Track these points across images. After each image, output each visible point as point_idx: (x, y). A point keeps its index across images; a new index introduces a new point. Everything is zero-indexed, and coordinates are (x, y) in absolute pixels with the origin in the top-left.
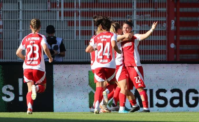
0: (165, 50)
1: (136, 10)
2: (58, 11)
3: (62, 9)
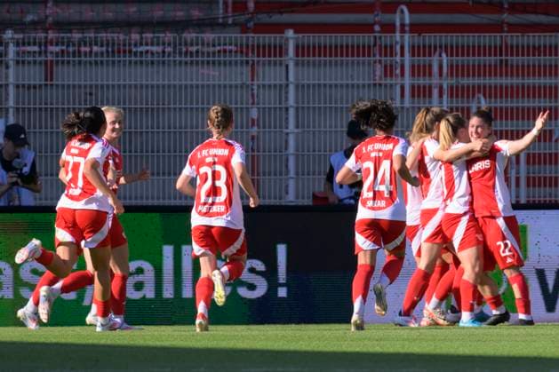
2: (396, 84)
3: (408, 81)
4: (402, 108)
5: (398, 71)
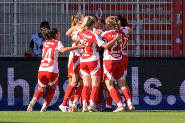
0: (170, 46)
1: (139, 3)
2: (62, 3)
3: (67, 2)
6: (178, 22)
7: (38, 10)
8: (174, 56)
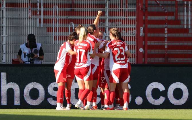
2: (38, 18)
3: (42, 17)
4: (40, 27)
5: (38, 13)
6: (141, 34)
7: (17, 23)
8: (138, 63)
